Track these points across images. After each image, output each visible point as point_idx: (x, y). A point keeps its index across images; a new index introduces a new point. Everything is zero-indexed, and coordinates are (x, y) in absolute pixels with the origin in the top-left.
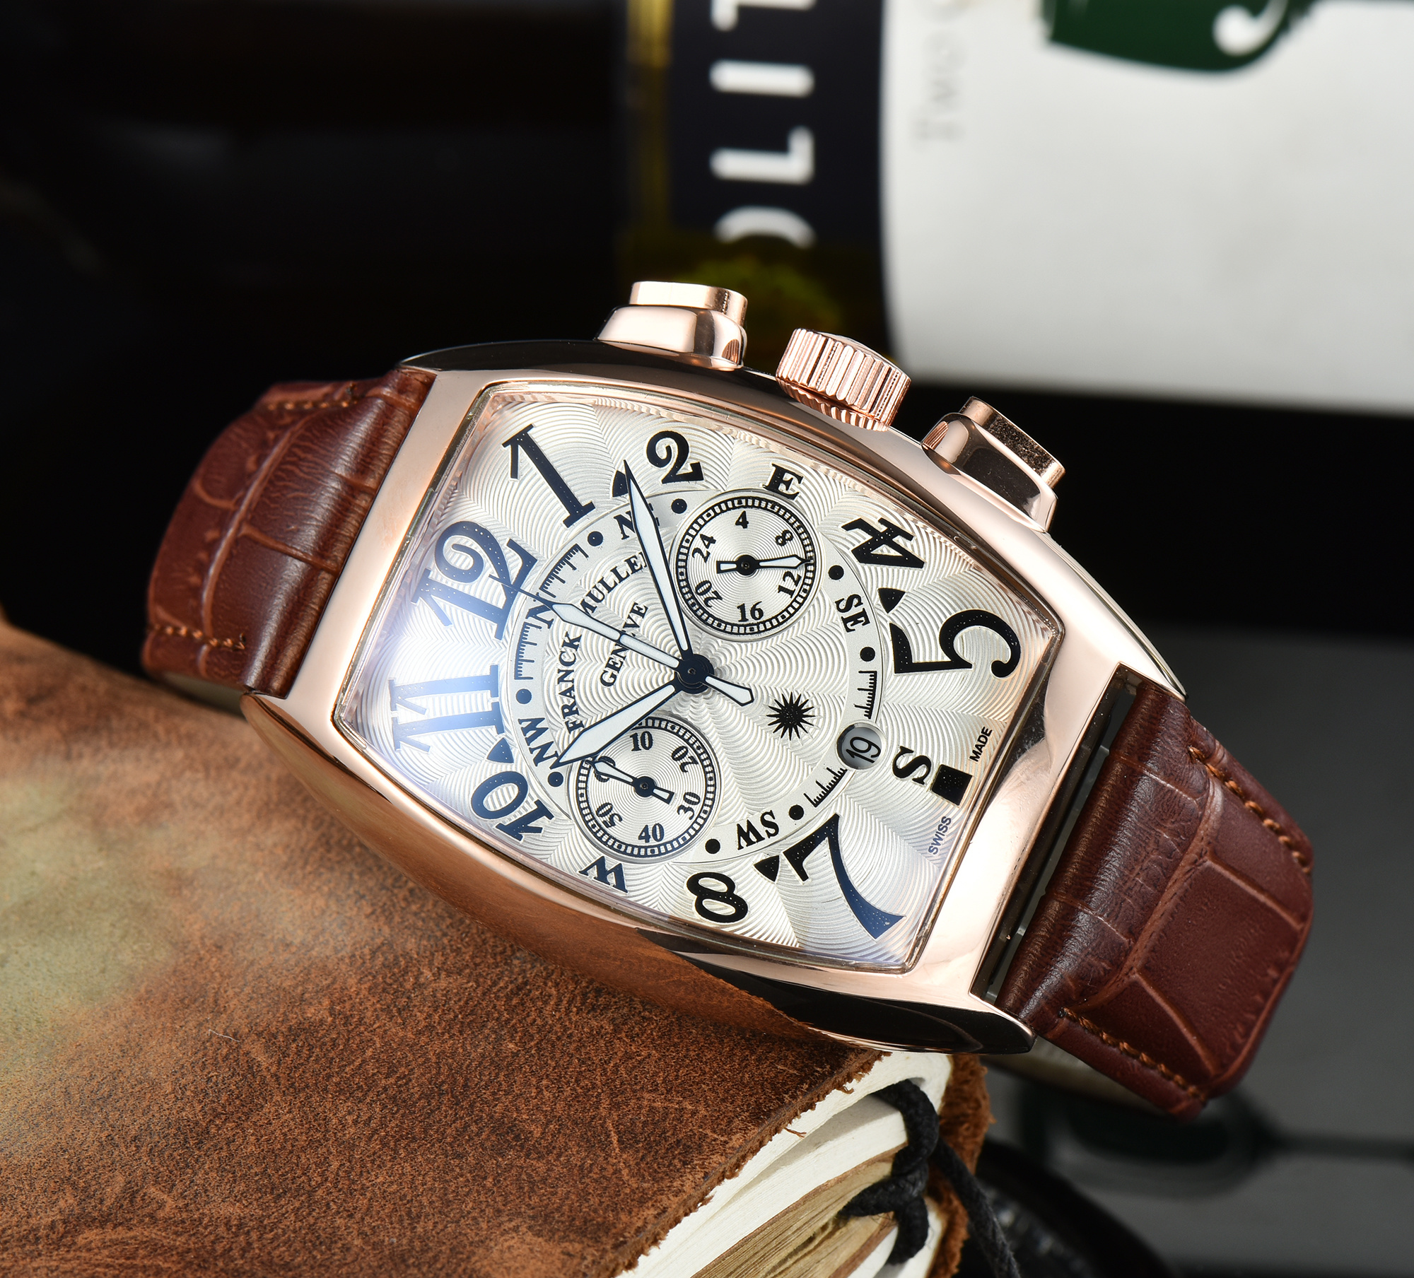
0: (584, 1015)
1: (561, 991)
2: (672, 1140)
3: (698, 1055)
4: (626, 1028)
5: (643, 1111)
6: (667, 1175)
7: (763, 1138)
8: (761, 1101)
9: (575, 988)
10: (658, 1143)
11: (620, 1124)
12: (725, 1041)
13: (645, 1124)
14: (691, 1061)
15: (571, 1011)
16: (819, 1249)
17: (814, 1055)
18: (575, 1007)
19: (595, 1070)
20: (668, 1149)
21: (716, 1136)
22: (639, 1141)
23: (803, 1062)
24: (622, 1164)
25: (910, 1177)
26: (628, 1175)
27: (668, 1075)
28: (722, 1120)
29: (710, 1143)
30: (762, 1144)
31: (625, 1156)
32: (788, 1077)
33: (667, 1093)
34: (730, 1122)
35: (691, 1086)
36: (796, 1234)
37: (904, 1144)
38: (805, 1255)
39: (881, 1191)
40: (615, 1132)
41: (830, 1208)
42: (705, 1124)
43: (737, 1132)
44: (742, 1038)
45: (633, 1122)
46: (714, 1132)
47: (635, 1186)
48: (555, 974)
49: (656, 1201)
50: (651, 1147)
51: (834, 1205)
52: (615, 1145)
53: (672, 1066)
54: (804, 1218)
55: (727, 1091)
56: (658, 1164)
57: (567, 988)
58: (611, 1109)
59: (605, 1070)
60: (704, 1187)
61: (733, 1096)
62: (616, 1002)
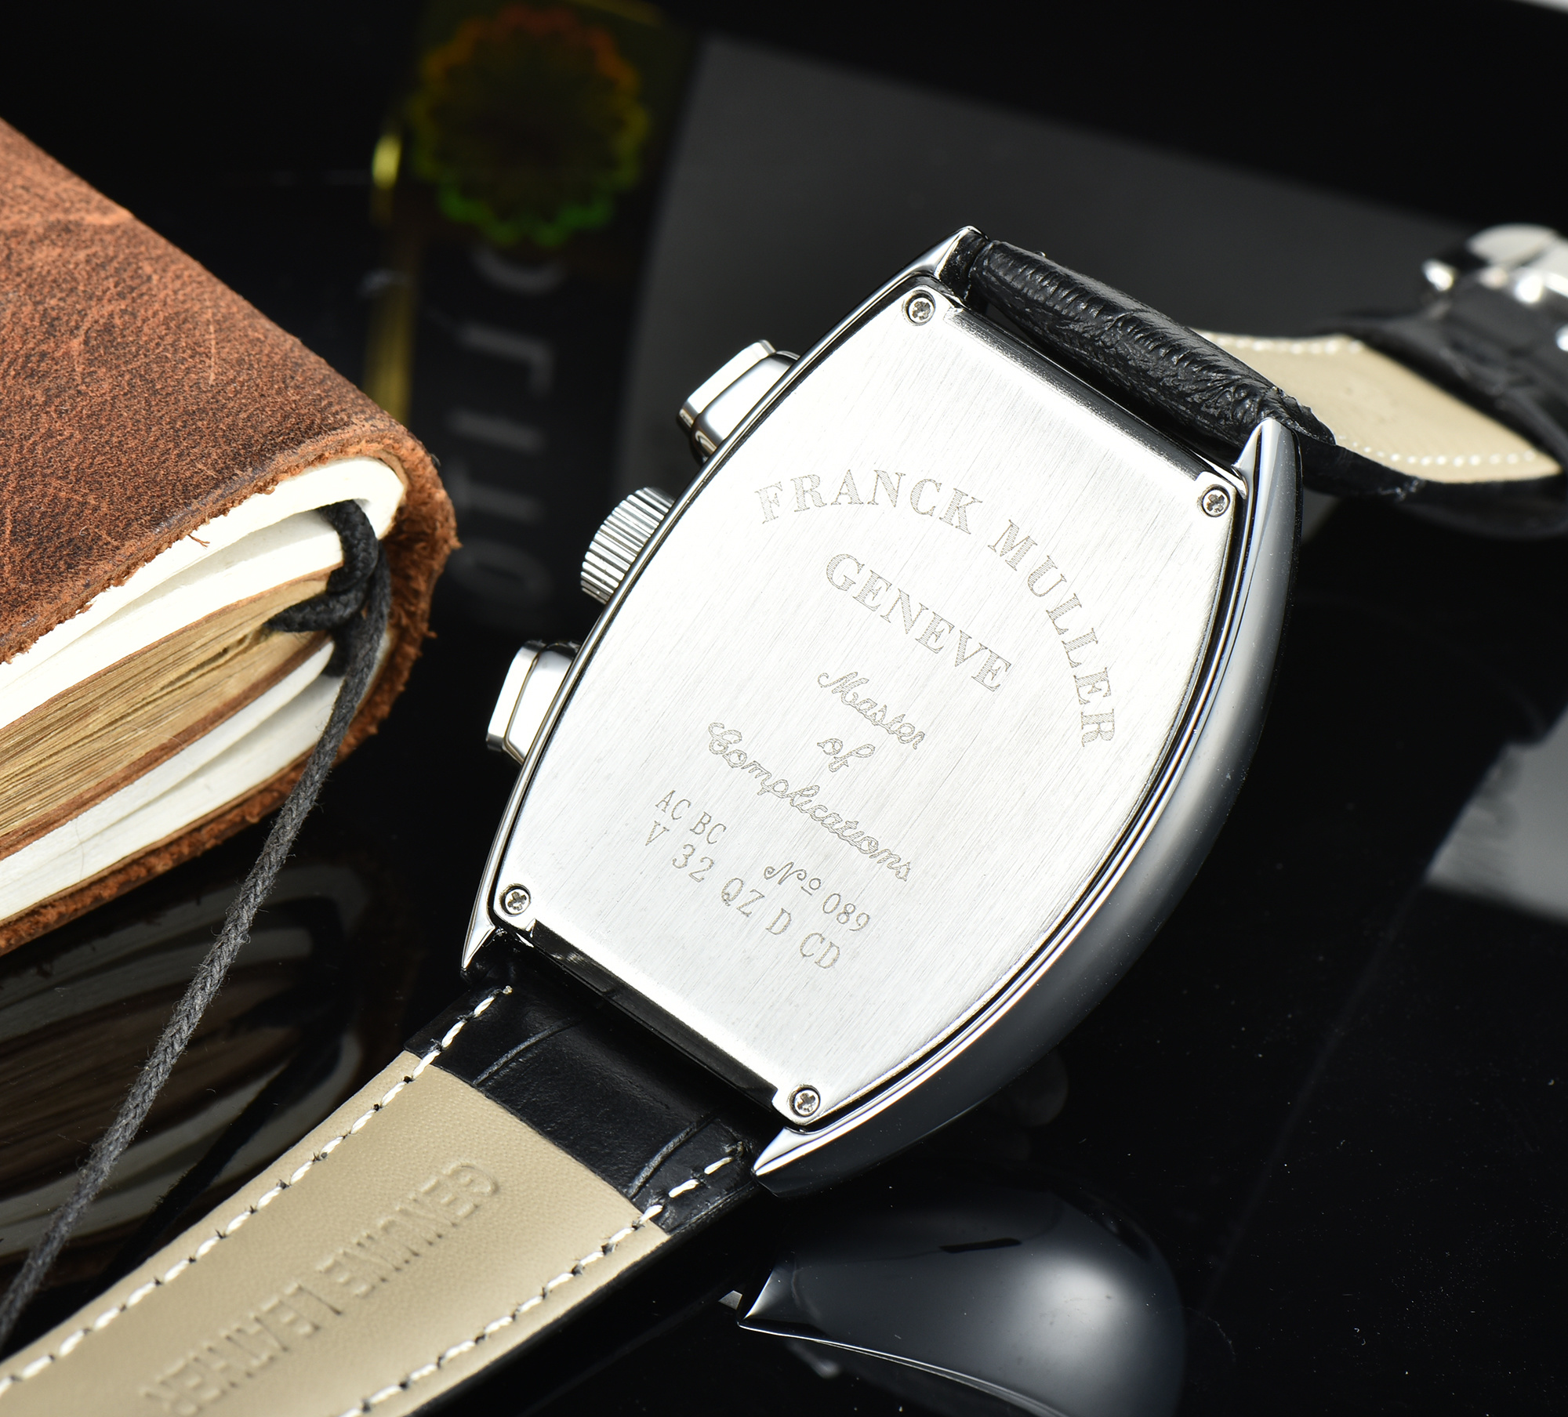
0: (20, 380)
1: (5, 350)
2: (64, 538)
3: (120, 442)
4: (57, 401)
5: (46, 500)
6: (48, 577)
7: (161, 545)
8: (167, 504)
9: (21, 348)
10: (50, 539)
11: (18, 512)
12: (153, 429)
13: (44, 514)
14: (111, 448)
15: (9, 375)
16: (231, 664)
17: (240, 455)
18: (14, 370)
19: (12, 445)
20: (57, 548)
21: (109, 539)
22: (31, 534)
23: (225, 463)
24: (7, 559)
25: (343, 598)
26: (9, 572)
27: (83, 461)
28: (121, 522)
29: (101, 547)
30: (158, 551)
31: (13, 550)
32: (204, 479)
33: (76, 483)
34: (129, 525)
35: (102, 477)
36: (200, 651)
37: (339, 564)
38: (213, 669)
39: (308, 609)
40: (11, 521)
41: (245, 624)
42: (103, 524)
43: (132, 538)
44: (172, 428)
45: (32, 511)
46: (109, 534)
47: (12, 585)
48: (6, 329)
49: (28, 607)
50: (42, 543)
51: (250, 622)
52: (7, 536)
53: (90, 451)
54: (210, 634)
55: (136, 488)
56: (43, 564)
57: (12, 347)
58: (14, 493)
59: (22, 447)
60: (83, 595)
61: (140, 495)
62: (56, 370)
